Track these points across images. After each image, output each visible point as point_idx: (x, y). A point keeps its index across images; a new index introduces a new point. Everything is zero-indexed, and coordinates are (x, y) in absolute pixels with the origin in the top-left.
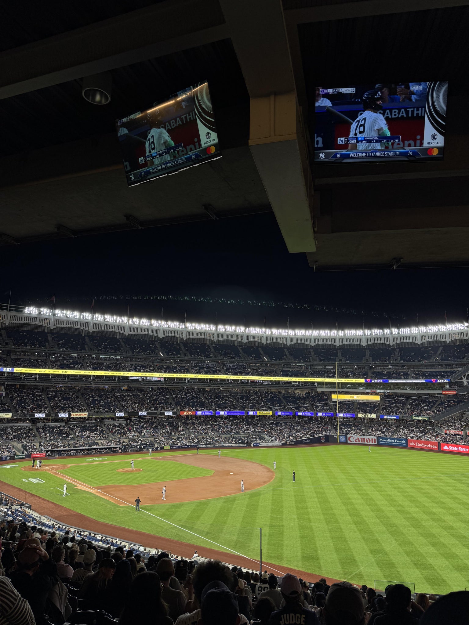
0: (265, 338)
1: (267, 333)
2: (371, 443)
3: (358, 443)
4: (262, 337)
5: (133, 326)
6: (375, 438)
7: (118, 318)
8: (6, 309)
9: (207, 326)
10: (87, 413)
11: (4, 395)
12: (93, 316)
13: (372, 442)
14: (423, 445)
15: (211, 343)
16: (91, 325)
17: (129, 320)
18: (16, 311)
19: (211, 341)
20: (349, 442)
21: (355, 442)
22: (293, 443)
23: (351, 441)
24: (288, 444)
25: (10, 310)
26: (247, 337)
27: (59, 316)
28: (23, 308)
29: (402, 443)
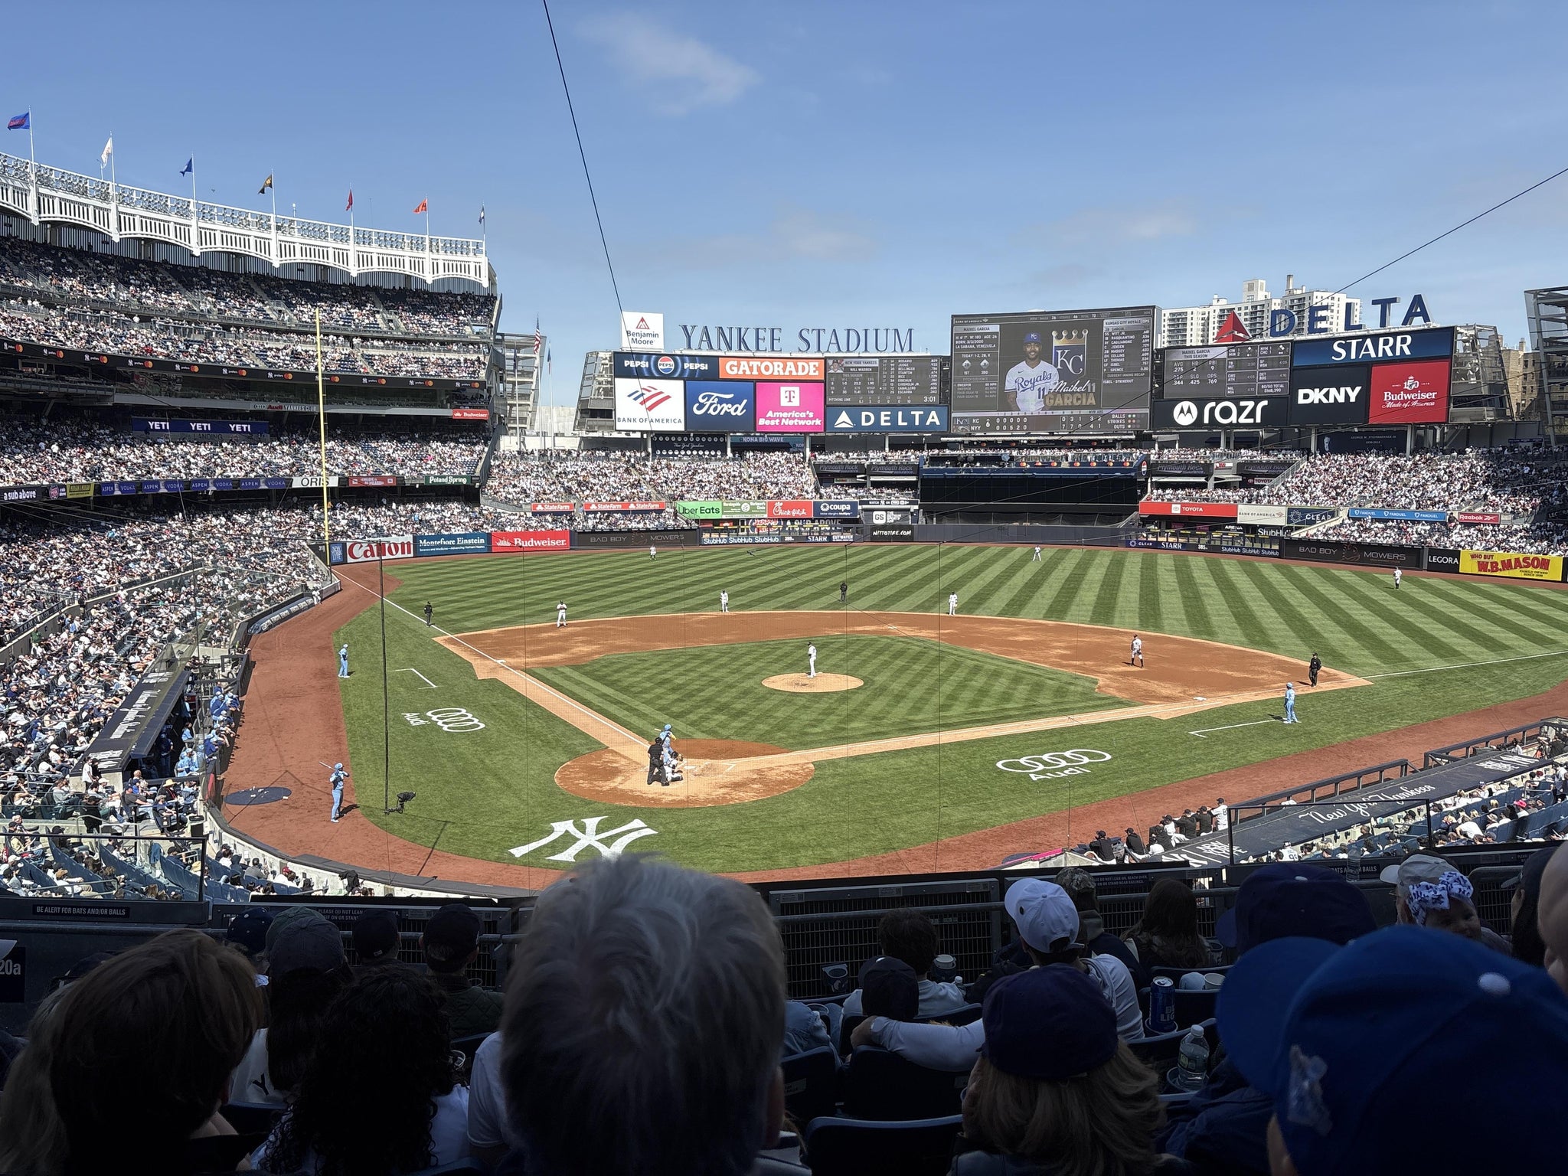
2: (399, 555)
3: (371, 558)
6: (409, 538)
13: (403, 553)
14: (531, 543)
20: (350, 560)
21: (363, 559)
23: (353, 557)
29: (474, 545)
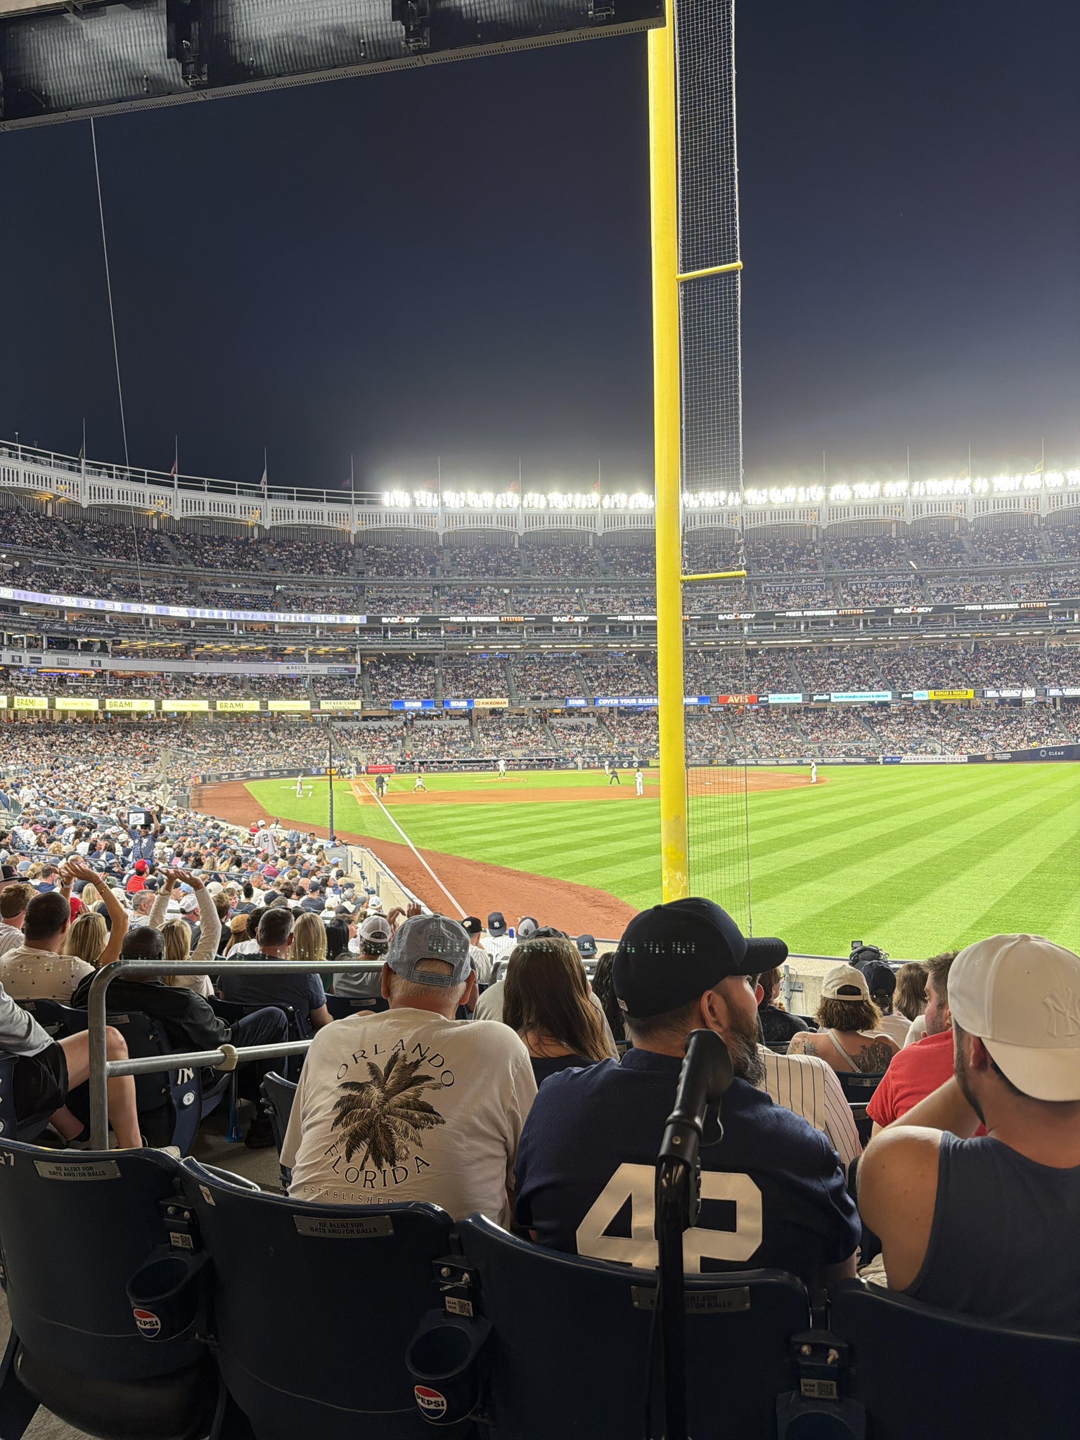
0: (970, 504)
1: (977, 490)
4: (964, 503)
5: (612, 512)
7: (578, 496)
8: (349, 502)
9: (801, 489)
10: (506, 700)
11: (359, 671)
12: (522, 499)
15: (820, 536)
16: (521, 519)
17: (602, 498)
18: (369, 503)
19: (820, 531)
22: (1009, 756)
24: (989, 758)
25: (356, 502)
26: (917, 507)
27: (452, 505)
28: (379, 496)
